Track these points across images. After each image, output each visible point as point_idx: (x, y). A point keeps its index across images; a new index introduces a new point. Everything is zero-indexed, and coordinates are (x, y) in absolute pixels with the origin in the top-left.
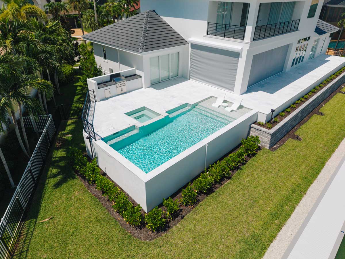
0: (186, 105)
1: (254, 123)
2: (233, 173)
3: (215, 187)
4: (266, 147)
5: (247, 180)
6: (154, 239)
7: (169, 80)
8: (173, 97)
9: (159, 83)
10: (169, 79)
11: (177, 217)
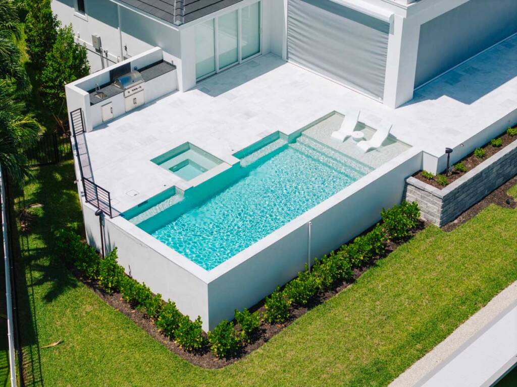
0: (277, 135)
1: (415, 175)
2: (360, 273)
3: (324, 297)
4: (435, 223)
5: (383, 284)
6: (222, 367)
7: (239, 64)
8: (248, 115)
9: (216, 76)
10: (237, 63)
11: (259, 339)
